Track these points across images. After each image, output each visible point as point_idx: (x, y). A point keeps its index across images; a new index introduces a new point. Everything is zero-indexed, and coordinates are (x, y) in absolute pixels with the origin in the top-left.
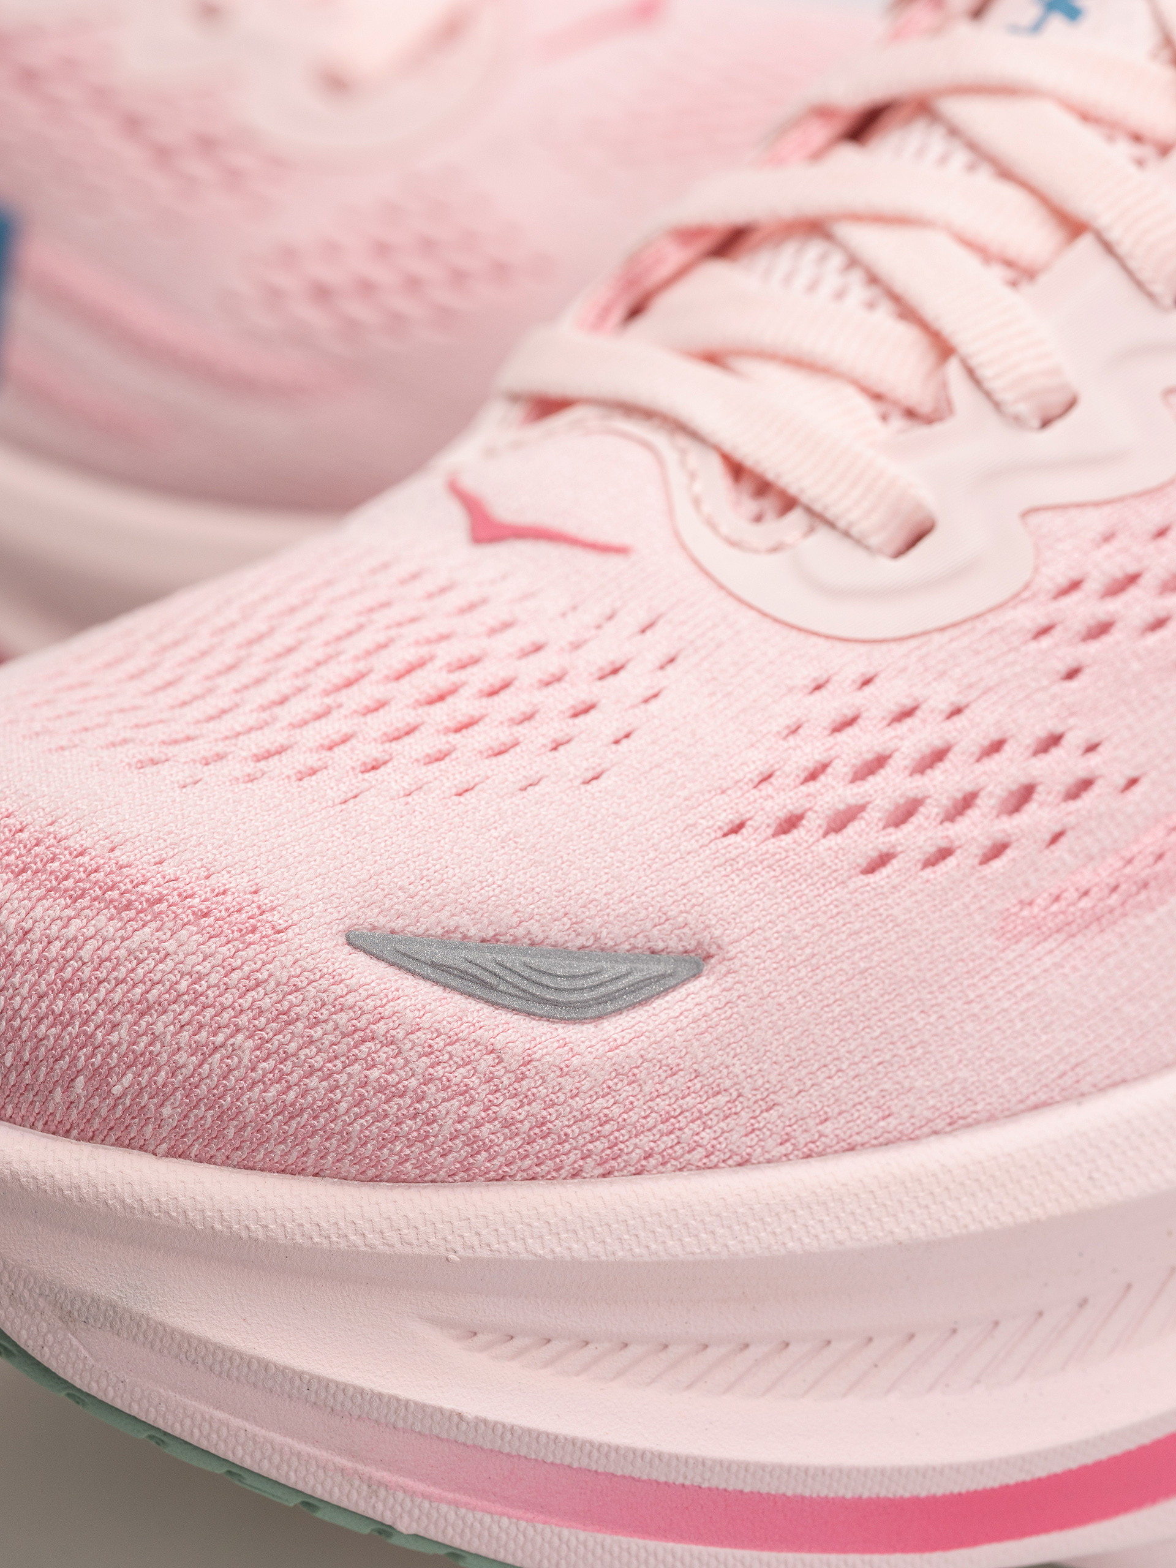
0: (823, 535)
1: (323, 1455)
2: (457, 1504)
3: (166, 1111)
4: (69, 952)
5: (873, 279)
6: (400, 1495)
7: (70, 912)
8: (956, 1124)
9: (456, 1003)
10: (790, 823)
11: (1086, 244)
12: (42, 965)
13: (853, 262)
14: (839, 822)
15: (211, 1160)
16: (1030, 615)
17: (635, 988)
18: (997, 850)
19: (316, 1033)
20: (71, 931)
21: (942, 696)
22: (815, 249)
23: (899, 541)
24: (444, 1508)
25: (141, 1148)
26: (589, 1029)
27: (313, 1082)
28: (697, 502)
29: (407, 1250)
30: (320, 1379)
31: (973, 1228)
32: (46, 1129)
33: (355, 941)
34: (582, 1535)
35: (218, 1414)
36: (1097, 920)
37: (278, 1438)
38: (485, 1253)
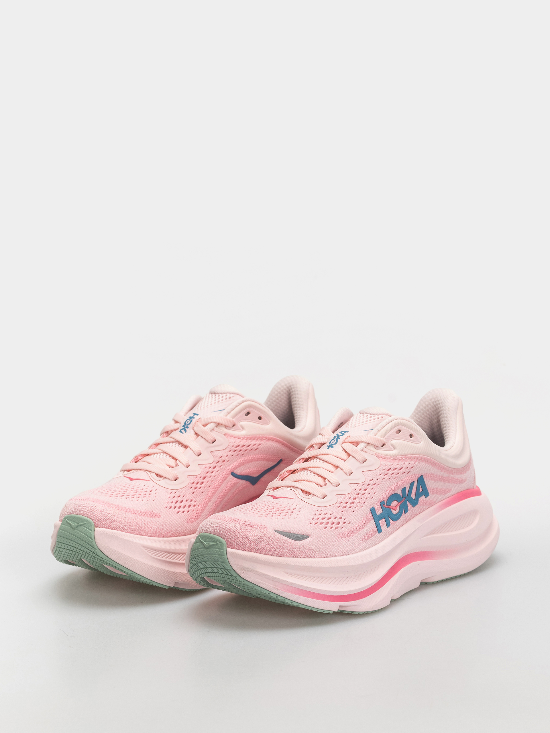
0: (314, 497)
1: (273, 586)
2: (286, 592)
3: (257, 548)
4: (246, 531)
5: (314, 473)
6: (281, 591)
7: (245, 527)
8: (335, 556)
9: (285, 538)
10: (316, 523)
11: (339, 468)
12: (242, 532)
13: (311, 472)
14: (321, 524)
15: (261, 553)
16: (338, 505)
17: (302, 538)
18: (337, 528)
19: (272, 539)
20: (246, 529)
21: (329, 513)
22: (306, 471)
23: (323, 498)
24: (285, 592)
25: (254, 552)
26: (299, 542)
27: (272, 545)
28: (299, 494)
29: (282, 563)
30: (273, 577)
31: (338, 566)
32: (243, 550)
33: (275, 531)
34: (299, 596)
35: (261, 581)
36: (347, 537)
37: (268, 584)
38: (290, 564)
